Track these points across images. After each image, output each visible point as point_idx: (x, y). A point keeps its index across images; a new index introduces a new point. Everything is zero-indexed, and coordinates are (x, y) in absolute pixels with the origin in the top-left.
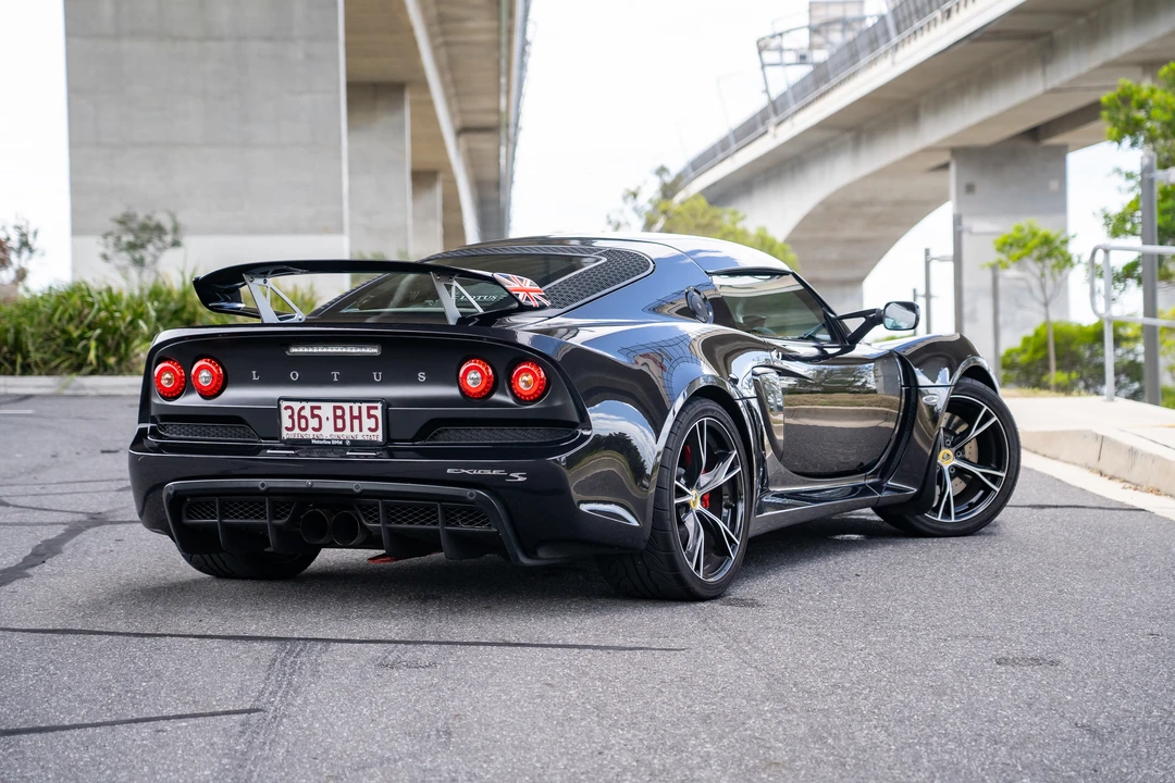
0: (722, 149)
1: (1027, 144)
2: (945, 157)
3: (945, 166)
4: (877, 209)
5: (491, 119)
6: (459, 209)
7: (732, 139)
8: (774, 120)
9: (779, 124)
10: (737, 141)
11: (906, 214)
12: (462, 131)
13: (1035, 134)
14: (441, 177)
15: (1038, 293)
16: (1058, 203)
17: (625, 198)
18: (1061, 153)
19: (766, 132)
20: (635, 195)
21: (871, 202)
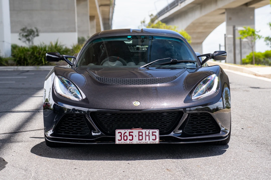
0: (166, 9)
1: (245, 7)
2: (224, 11)
3: (224, 13)
4: (206, 24)
5: (108, 3)
6: (100, 25)
7: (169, 7)
8: (180, 2)
9: (181, 3)
10: (170, 7)
11: (213, 26)
12: (101, 6)
13: (247, 4)
14: (96, 17)
15: (250, 45)
16: (252, 22)
17: (141, 23)
18: (253, 9)
19: (178, 5)
20: (144, 22)
21: (204, 23)
